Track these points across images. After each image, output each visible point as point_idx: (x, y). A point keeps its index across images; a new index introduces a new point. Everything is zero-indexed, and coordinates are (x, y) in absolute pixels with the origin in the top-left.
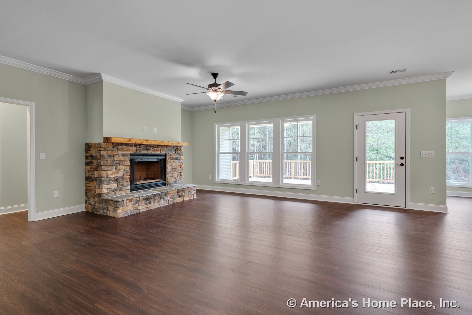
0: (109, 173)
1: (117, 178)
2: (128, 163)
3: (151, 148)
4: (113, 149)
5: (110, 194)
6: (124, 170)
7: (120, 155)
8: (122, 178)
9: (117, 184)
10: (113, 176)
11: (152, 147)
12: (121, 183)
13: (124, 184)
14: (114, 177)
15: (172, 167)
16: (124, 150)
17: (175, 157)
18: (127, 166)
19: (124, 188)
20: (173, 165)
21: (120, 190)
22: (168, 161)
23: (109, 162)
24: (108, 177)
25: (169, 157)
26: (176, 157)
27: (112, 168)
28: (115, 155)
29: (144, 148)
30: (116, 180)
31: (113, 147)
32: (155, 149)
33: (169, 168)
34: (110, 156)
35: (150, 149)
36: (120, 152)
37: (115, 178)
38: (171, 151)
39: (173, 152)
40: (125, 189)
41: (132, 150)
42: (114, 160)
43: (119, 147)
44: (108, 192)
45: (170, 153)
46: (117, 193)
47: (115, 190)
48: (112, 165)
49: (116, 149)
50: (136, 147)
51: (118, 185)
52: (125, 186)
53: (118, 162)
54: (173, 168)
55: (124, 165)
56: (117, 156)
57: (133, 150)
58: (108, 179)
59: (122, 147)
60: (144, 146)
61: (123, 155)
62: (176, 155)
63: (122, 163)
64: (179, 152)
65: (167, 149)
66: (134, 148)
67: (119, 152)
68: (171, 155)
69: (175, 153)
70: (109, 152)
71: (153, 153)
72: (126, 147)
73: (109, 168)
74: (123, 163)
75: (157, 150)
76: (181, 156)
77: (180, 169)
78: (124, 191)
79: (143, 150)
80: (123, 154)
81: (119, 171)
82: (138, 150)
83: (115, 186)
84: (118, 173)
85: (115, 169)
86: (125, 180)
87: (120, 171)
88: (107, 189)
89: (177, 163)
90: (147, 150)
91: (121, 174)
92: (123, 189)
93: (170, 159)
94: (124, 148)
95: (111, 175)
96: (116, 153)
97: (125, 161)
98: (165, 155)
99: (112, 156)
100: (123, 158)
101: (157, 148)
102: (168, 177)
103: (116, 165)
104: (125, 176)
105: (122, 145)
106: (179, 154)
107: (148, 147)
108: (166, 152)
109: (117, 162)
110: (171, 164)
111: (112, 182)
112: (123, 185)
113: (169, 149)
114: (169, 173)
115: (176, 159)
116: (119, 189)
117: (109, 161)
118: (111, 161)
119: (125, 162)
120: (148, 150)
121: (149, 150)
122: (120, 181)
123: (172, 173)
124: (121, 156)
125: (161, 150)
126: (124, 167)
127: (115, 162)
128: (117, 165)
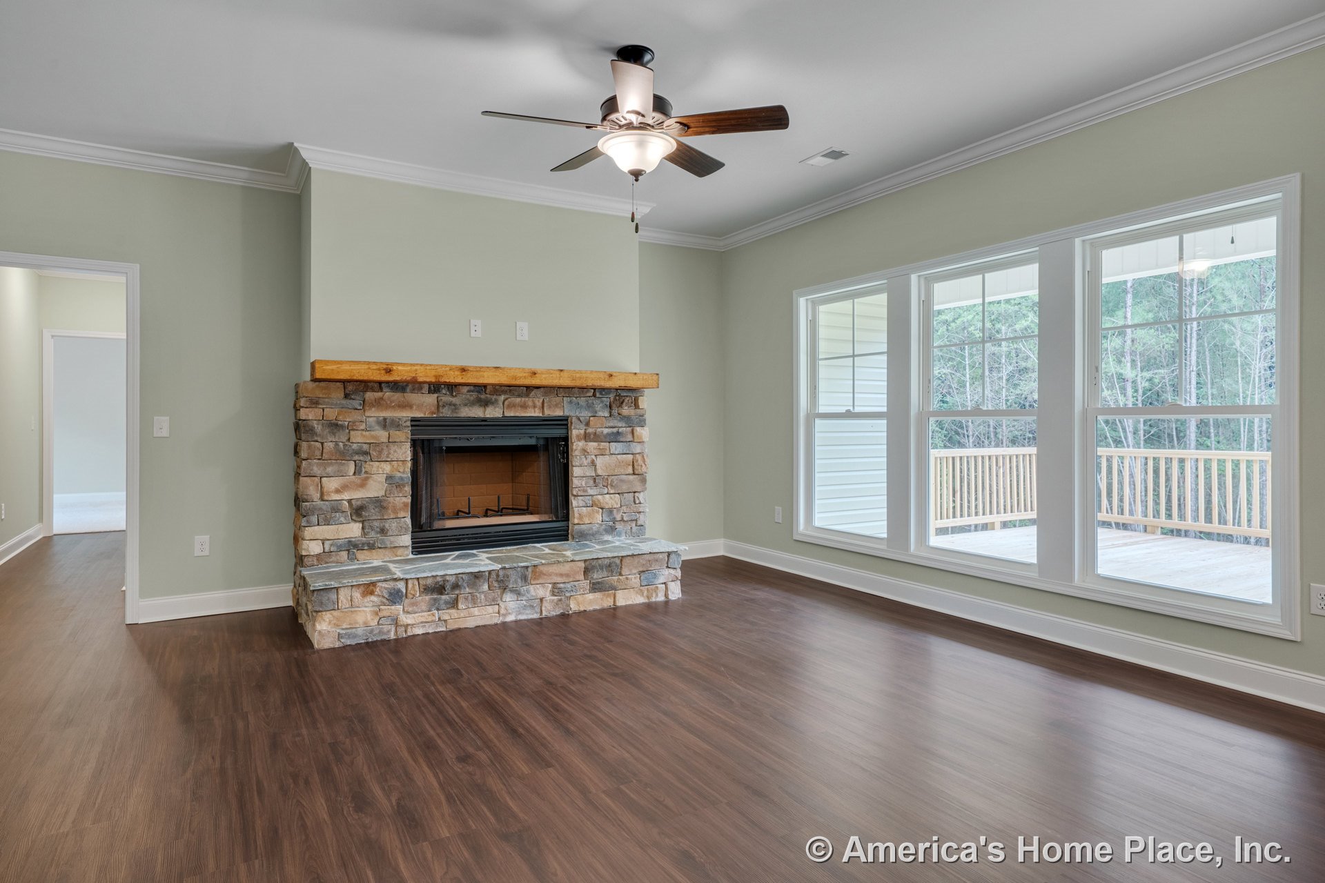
0: (331, 484)
1: (359, 503)
2: (405, 452)
3: (503, 397)
4: (344, 402)
5: (333, 559)
6: (389, 478)
7: (373, 424)
8: (379, 503)
9: (361, 525)
10: (346, 496)
11: (504, 392)
12: (376, 524)
13: (387, 526)
14: (349, 501)
15: (595, 470)
16: (388, 407)
17: (606, 431)
18: (400, 463)
19: (388, 540)
20: (600, 461)
21: (371, 547)
22: (577, 446)
23: (329, 446)
24: (326, 498)
25: (582, 432)
26: (615, 430)
27: (342, 468)
28: (354, 422)
29: (468, 396)
30: (358, 511)
31: (346, 396)
32: (518, 400)
33: (578, 473)
34: (334, 426)
35: (496, 400)
36: (374, 414)
37: (353, 502)
38: (589, 407)
39: (600, 414)
40: (391, 543)
41: (420, 407)
42: (349, 439)
43: (369, 395)
44: (327, 550)
45: (585, 414)
46: (360, 555)
47: (352, 547)
48: (343, 455)
49: (356, 403)
50: (436, 395)
51: (363, 528)
52: (389, 534)
53: (365, 447)
54: (600, 472)
55: (388, 457)
56: (363, 426)
57: (424, 405)
58: (324, 508)
59: (380, 394)
60: (469, 391)
61: (385, 424)
62: (611, 424)
63: (380, 452)
64: (626, 411)
65: (571, 402)
66: (431, 399)
67: (368, 414)
68: (588, 424)
69: (607, 414)
70: (331, 414)
71: (506, 414)
72: (397, 396)
73: (330, 470)
74: (385, 452)
75: (524, 406)
76: (638, 430)
77: (631, 477)
78: (387, 552)
79: (466, 405)
80: (385, 419)
81: (367, 479)
82: (444, 406)
83: (353, 530)
84: (363, 485)
85: (354, 474)
86: (390, 511)
87: (371, 482)
88: (323, 541)
89: (619, 456)
90: (481, 406)
91: (375, 488)
92: (383, 542)
93: (586, 437)
94: (389, 398)
95: (338, 491)
96: (356, 416)
97: (391, 444)
98: (564, 422)
99: (342, 427)
100: (382, 435)
101: (527, 396)
102: (576, 510)
103: (356, 458)
104: (391, 499)
105: (381, 389)
106: (627, 420)
107: (483, 392)
108: (567, 413)
109: (362, 447)
110: (589, 460)
111: (342, 519)
112: (383, 531)
113: (582, 401)
114: (580, 493)
115: (615, 437)
116: (368, 544)
117: (332, 445)
118: (337, 444)
119: (393, 448)
120: (486, 404)
121: (492, 403)
122: (372, 513)
123: (591, 492)
124: (377, 427)
125: (545, 405)
126: (387, 468)
127: (355, 446)
128: (361, 458)
